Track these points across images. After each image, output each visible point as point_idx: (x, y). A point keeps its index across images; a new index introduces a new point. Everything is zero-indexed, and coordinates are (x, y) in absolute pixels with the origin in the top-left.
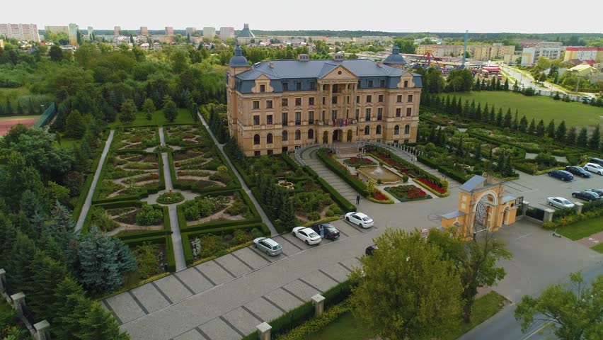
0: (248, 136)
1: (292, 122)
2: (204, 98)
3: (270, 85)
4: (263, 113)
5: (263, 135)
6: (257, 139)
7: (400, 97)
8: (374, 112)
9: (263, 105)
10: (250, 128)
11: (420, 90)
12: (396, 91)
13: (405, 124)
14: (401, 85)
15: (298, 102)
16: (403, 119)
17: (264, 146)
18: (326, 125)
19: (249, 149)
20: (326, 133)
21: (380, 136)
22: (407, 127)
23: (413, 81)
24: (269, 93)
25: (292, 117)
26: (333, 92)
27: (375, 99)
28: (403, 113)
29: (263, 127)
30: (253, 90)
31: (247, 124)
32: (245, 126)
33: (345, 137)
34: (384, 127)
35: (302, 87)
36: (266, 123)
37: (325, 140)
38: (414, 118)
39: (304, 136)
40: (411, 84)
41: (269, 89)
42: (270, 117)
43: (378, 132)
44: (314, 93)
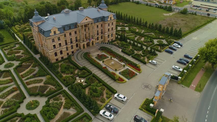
0: (52, 54)
1: (69, 43)
2: (12, 23)
3: (58, 30)
4: (57, 43)
5: (58, 52)
6: (56, 54)
7: (109, 24)
8: (100, 31)
9: (56, 40)
10: (52, 51)
11: (115, 20)
12: (108, 22)
13: (111, 34)
14: (109, 19)
15: (70, 34)
16: (111, 32)
17: (59, 56)
18: (83, 41)
19: (53, 59)
20: (84, 45)
21: (103, 40)
22: (112, 34)
23: (113, 17)
24: (59, 34)
25: (69, 41)
26: (85, 27)
27: (100, 26)
28: (110, 30)
29: (58, 49)
30: (51, 34)
31: (50, 49)
32: (50, 50)
33: (91, 44)
34: (104, 36)
35: (71, 28)
36: (59, 47)
37: (84, 47)
38: (114, 31)
39: (75, 47)
40: (113, 18)
41: (58, 32)
42: (60, 44)
43: (102, 38)
44: (76, 29)
